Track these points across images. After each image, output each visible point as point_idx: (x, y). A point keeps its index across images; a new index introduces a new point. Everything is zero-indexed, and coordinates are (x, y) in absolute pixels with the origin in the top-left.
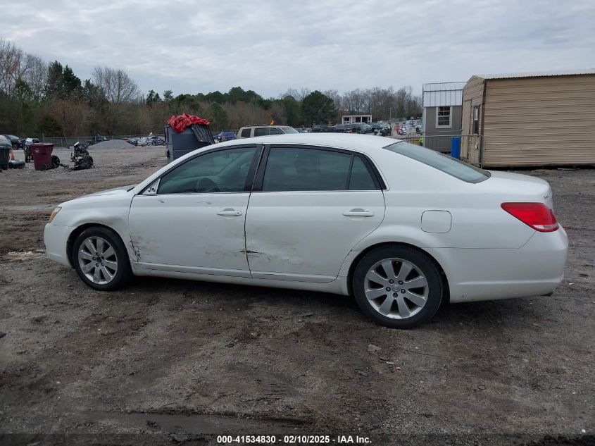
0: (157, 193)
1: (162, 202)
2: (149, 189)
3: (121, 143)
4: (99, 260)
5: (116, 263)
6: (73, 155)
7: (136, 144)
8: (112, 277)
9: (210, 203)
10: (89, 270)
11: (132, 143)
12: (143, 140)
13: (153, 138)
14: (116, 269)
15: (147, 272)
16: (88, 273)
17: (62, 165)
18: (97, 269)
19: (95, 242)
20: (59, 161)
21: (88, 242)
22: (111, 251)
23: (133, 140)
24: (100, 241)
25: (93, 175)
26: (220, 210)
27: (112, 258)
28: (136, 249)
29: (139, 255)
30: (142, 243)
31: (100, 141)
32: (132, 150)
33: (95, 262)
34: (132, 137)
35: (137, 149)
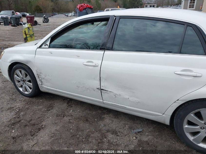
0: (49, 47)
1: (52, 53)
2: (44, 45)
3: (62, 15)
4: (24, 81)
5: (31, 84)
6: (43, 20)
7: (68, 16)
8: (31, 90)
9: (78, 57)
10: (20, 86)
11: (66, 16)
12: (70, 14)
13: (74, 14)
14: (32, 87)
15: (47, 91)
16: (20, 87)
17: (38, 24)
18: (24, 86)
19: (21, 72)
20: (37, 22)
21: (18, 72)
22: (28, 78)
23: (67, 14)
24: (23, 72)
25: (48, 28)
26: (85, 61)
27: (29, 81)
28: (40, 79)
29: (42, 82)
30: (43, 76)
31: (55, 15)
32: (66, 18)
33: (22, 82)
34: (67, 13)
35: (68, 18)
